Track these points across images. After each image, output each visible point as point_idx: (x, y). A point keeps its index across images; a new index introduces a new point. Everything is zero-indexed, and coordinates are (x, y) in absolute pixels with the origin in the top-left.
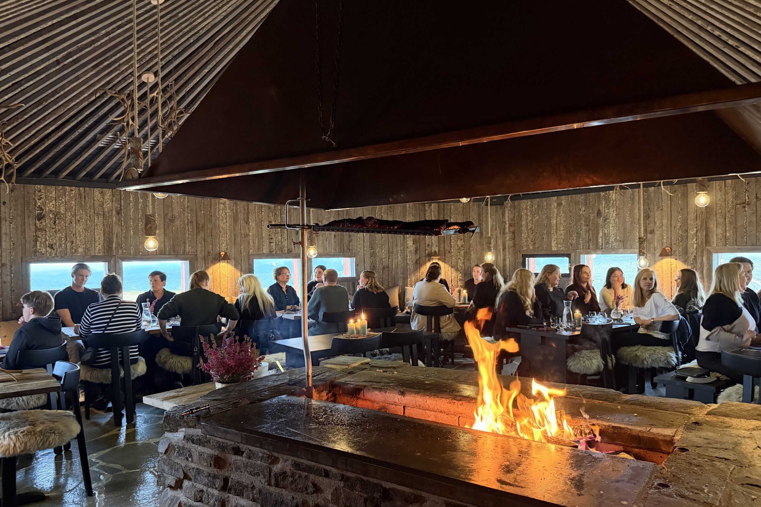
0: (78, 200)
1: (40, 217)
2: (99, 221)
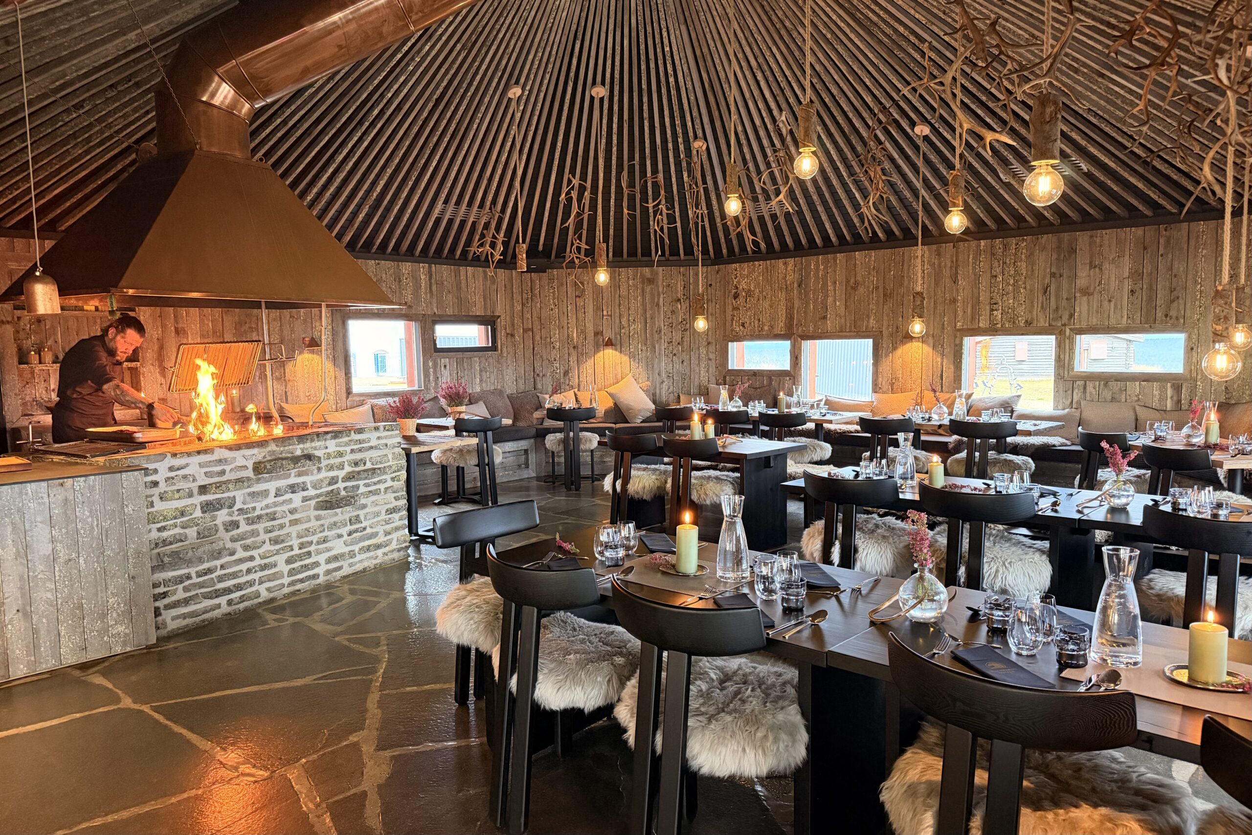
0: (765, 274)
1: (736, 296)
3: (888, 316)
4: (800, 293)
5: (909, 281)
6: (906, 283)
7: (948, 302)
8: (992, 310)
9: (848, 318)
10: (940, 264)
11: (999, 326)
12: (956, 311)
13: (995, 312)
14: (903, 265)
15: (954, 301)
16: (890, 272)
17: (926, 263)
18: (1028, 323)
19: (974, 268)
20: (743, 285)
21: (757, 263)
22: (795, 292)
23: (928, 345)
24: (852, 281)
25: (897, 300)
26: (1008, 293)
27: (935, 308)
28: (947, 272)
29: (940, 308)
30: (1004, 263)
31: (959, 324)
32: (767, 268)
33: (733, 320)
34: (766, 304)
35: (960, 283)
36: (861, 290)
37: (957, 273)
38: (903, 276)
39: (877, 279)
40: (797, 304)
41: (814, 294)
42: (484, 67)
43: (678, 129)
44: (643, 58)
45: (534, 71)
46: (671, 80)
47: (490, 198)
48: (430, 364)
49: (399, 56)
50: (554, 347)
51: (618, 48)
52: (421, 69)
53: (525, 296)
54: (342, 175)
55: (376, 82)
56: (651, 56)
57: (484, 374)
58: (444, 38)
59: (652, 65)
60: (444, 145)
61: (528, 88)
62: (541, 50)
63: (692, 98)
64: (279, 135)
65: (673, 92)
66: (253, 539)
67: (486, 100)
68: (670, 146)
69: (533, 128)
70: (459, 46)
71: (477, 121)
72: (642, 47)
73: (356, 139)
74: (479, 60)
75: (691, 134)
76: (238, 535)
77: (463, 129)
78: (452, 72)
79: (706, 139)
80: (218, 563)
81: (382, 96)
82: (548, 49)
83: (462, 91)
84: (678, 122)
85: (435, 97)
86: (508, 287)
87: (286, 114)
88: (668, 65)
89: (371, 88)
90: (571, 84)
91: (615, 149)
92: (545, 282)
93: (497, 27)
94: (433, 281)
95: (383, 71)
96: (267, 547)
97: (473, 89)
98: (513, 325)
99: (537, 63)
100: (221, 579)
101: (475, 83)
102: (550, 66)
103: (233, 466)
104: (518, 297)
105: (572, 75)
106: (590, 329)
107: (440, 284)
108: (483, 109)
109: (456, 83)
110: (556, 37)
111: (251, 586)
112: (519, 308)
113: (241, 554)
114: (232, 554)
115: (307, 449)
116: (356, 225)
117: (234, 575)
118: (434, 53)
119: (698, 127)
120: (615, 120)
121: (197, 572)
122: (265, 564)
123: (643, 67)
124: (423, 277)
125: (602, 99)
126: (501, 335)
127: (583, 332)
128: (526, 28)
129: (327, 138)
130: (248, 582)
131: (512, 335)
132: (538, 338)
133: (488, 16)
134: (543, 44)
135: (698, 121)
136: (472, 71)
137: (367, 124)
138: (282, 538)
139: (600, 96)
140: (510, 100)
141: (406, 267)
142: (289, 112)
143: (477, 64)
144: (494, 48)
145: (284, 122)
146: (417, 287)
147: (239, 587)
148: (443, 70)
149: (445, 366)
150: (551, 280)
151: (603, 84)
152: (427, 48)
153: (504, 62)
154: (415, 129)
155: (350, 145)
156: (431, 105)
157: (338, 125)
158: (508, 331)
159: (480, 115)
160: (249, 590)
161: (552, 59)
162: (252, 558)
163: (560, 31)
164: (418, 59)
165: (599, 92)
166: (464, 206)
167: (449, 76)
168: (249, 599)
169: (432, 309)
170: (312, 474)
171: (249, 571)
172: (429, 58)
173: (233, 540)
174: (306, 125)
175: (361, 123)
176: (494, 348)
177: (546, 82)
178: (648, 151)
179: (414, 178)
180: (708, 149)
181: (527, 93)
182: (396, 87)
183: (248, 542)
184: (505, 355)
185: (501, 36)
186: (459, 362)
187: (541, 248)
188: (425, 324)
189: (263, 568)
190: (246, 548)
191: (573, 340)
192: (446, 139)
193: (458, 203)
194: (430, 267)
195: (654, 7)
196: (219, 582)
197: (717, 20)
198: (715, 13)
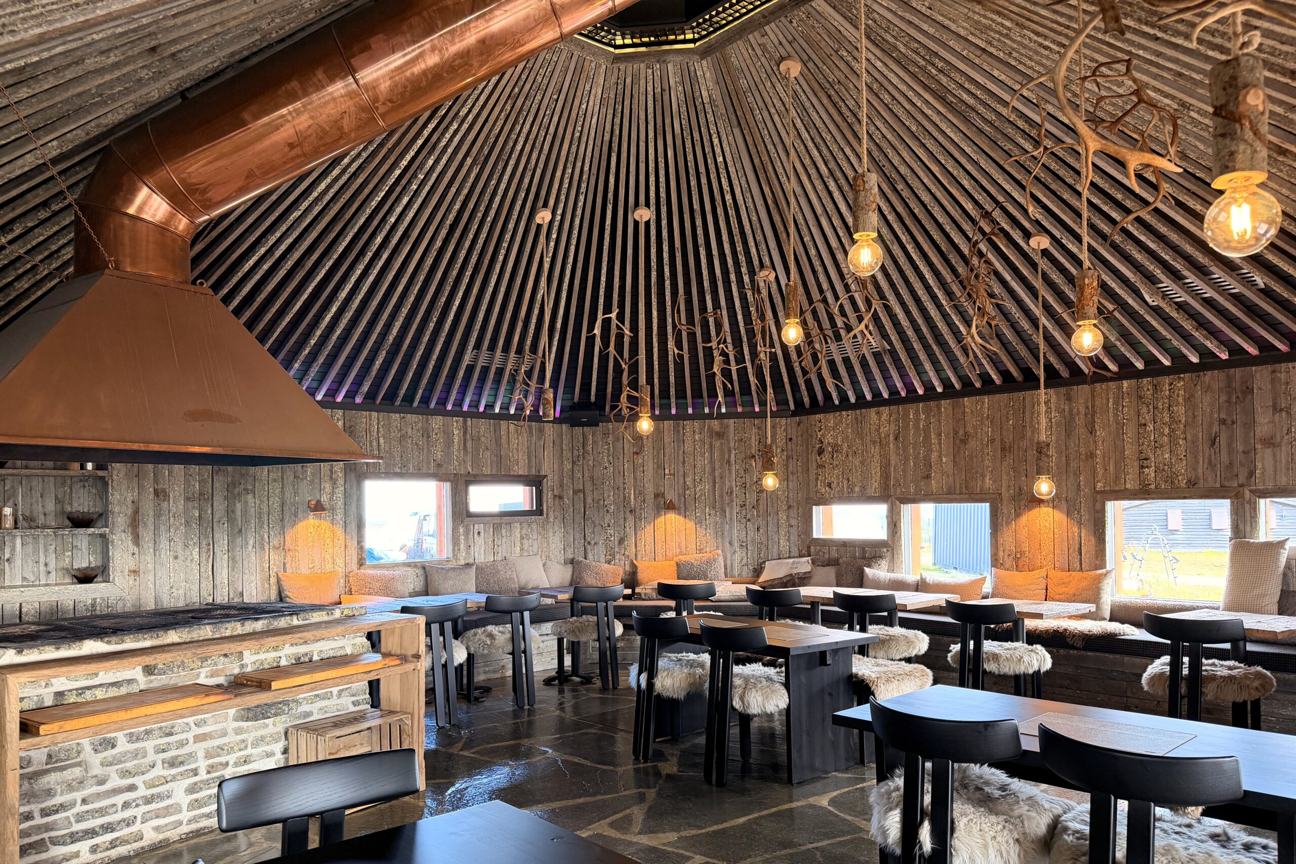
0: (855, 426)
1: (821, 452)
2: (875, 450)
3: (1008, 474)
4: (897, 447)
5: (1033, 432)
6: (1029, 434)
7: (1083, 457)
8: (1142, 467)
9: (957, 478)
10: (1071, 410)
11: (1153, 487)
12: (1095, 468)
13: (1146, 470)
14: (1024, 413)
15: (1092, 456)
16: (1008, 420)
17: (1053, 409)
18: (1192, 484)
19: (1116, 415)
20: (829, 439)
21: (844, 413)
22: (891, 446)
23: (1061, 511)
24: (961, 432)
25: (1019, 455)
26: (1162, 446)
27: (1068, 464)
28: (1080, 421)
29: (1074, 464)
30: (1155, 408)
31: (1099, 485)
32: (856, 419)
33: (817, 479)
34: (857, 462)
35: (1098, 433)
36: (972, 444)
37: (1093, 422)
38: (1025, 426)
39: (993, 430)
40: (894, 459)
41: (914, 449)
42: (503, 186)
43: (740, 257)
44: (692, 171)
45: (564, 191)
46: (728, 197)
47: (529, 342)
48: (461, 531)
49: (397, 172)
50: (608, 511)
51: (661, 160)
52: (427, 188)
53: (576, 453)
54: (348, 315)
55: (374, 204)
56: (702, 169)
57: (525, 541)
58: (450, 151)
59: (704, 180)
60: (466, 280)
61: (559, 212)
62: (570, 166)
63: (754, 218)
64: (266, 267)
65: (732, 212)
66: (135, 762)
67: (511, 226)
68: (733, 277)
69: (571, 260)
70: (469, 161)
71: (503, 251)
72: (690, 157)
73: (358, 272)
74: (496, 177)
75: (756, 262)
76: (114, 757)
77: (486, 262)
78: (465, 191)
79: (774, 269)
80: (78, 796)
81: (384, 220)
82: (579, 164)
83: (480, 215)
84: (740, 248)
86: (557, 441)
87: (270, 243)
88: (723, 180)
89: (368, 211)
90: (610, 207)
91: (667, 283)
92: (599, 436)
93: (514, 136)
94: (468, 437)
95: (381, 190)
96: (159, 771)
97: (492, 213)
98: (562, 486)
99: (566, 181)
100: (80, 818)
101: (495, 205)
102: (584, 185)
104: (567, 454)
105: (610, 195)
106: (650, 489)
107: (477, 440)
108: (508, 237)
109: (471, 205)
110: (588, 149)
111: (128, 825)
112: (569, 466)
113: (115, 782)
114: (102, 782)
116: (374, 373)
117: (102, 812)
118: (439, 168)
119: (764, 252)
120: (666, 248)
121: (42, 810)
122: (153, 795)
123: (693, 183)
124: (456, 432)
125: (647, 223)
126: (548, 496)
127: (640, 493)
128: (549, 138)
129: (323, 272)
130: (124, 820)
131: (561, 498)
132: (589, 500)
133: (500, 123)
134: (571, 159)
135: (763, 246)
136: (490, 190)
137: (370, 255)
138: (180, 759)
139: (645, 219)
140: (539, 226)
141: (437, 422)
142: (272, 239)
143: (493, 182)
144: (512, 162)
145: (270, 251)
146: (449, 443)
147: (108, 828)
148: (453, 190)
149: (479, 533)
150: (606, 434)
151: (647, 205)
152: (431, 162)
153: (526, 181)
154: (429, 261)
156: (444, 232)
157: (335, 256)
158: (556, 493)
159: (505, 245)
160: (126, 831)
161: (585, 177)
162: (132, 788)
163: (591, 142)
164: (421, 177)
165: (644, 214)
166: (499, 352)
167: (461, 198)
168: (125, 843)
169: (466, 468)
171: (126, 805)
172: (435, 175)
173: (104, 764)
174: (297, 255)
175: (362, 253)
176: (539, 512)
177: (580, 204)
178: (706, 284)
179: (435, 320)
180: (777, 278)
181: (558, 218)
182: (399, 210)
183: (129, 765)
184: (552, 520)
185: (519, 147)
186: (497, 528)
187: (593, 399)
188: (457, 485)
189: (148, 801)
190: (126, 773)
191: (629, 502)
192: (468, 273)
193: (492, 348)
194: (465, 422)
195: (700, 107)
196: (78, 821)
197: (776, 117)
198: (773, 110)
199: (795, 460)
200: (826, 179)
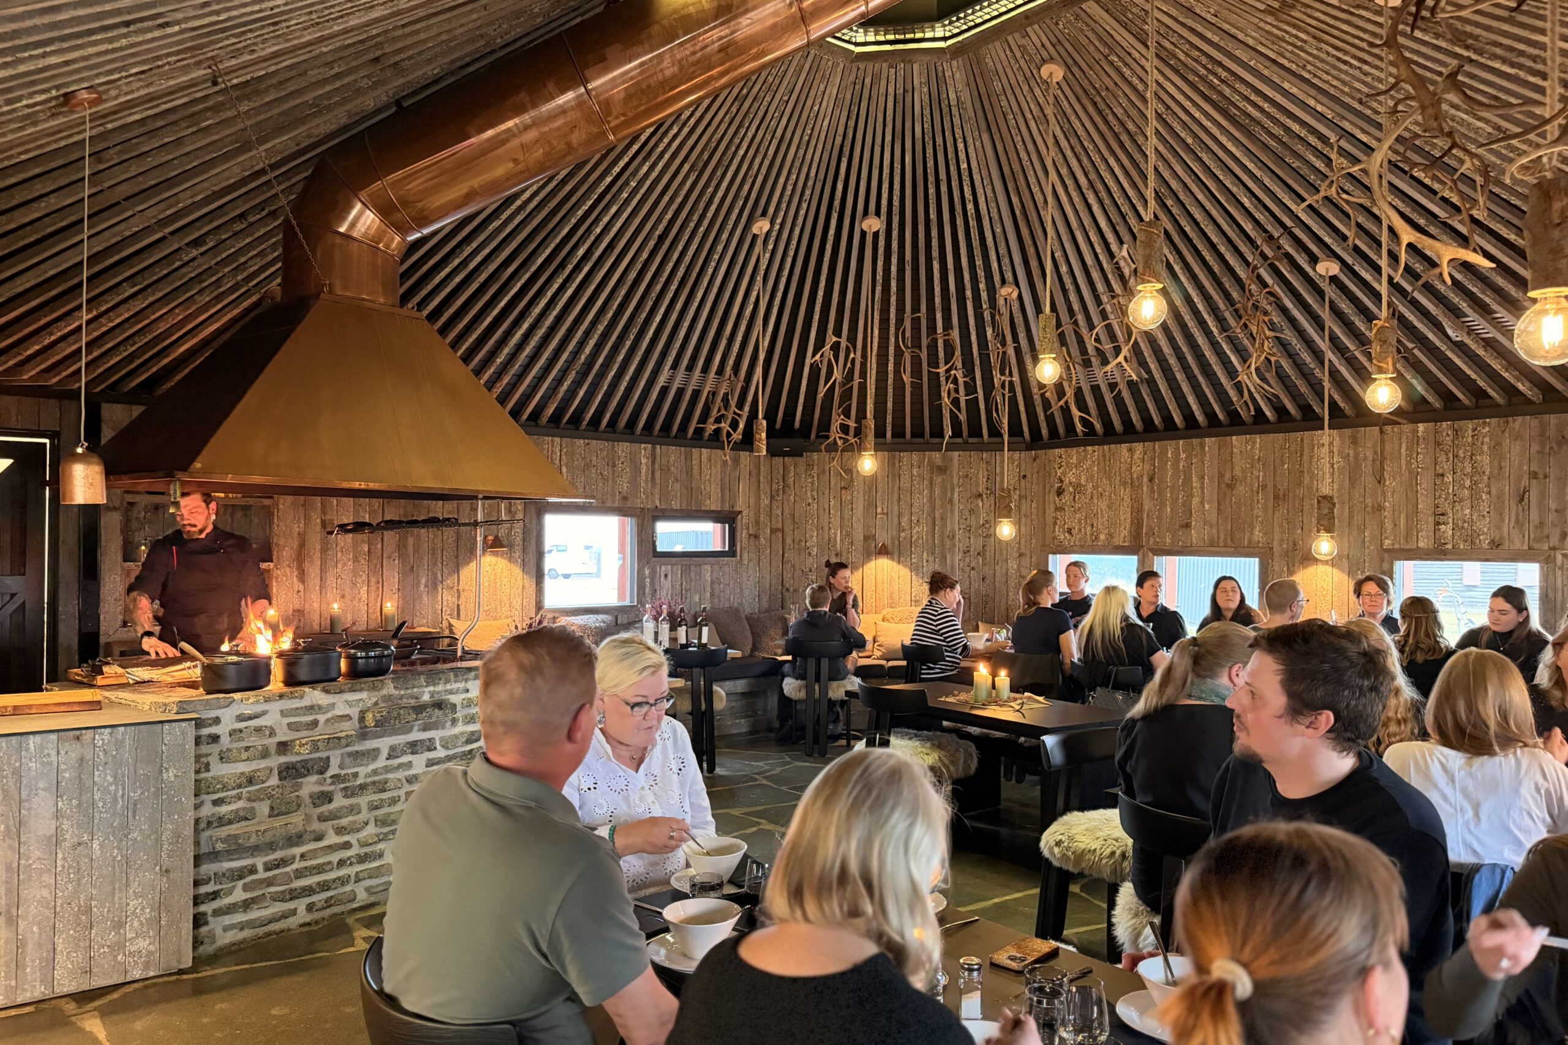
0: (1102, 464)
1: (1060, 492)
2: (1125, 493)
3: (1281, 526)
4: (1152, 491)
5: (1311, 480)
6: (1307, 480)
7: (1369, 509)
8: (1438, 524)
9: (1221, 528)
10: (1356, 455)
11: (1449, 546)
12: (1382, 523)
13: (1442, 527)
14: (1301, 455)
15: (1380, 508)
16: (1283, 464)
17: (1336, 453)
18: (1495, 544)
19: (1409, 463)
20: (1071, 477)
21: (1089, 448)
22: (1145, 489)
23: (1341, 570)
24: (1228, 475)
25: (1294, 505)
26: (1461, 500)
27: (1351, 517)
28: (1367, 468)
29: (1358, 517)
30: (1455, 456)
31: (1387, 542)
32: (1104, 456)
33: (1055, 523)
34: (1103, 505)
35: (1387, 483)
36: (1241, 489)
37: (1382, 469)
38: (1302, 472)
39: (1265, 474)
40: (1147, 505)
41: (1172, 493)
42: (720, 194)
43: (979, 272)
44: (931, 178)
45: (786, 199)
46: (970, 207)
47: (731, 362)
48: (647, 572)
49: (609, 179)
50: (810, 554)
51: (897, 166)
52: (639, 196)
53: (775, 486)
54: (541, 332)
55: (580, 213)
56: (943, 175)
57: (716, 586)
58: (667, 156)
59: (944, 188)
60: (670, 295)
61: (779, 221)
62: (795, 171)
63: (998, 230)
64: (458, 279)
65: (973, 223)
66: (351, 818)
67: (725, 236)
68: (969, 293)
69: (786, 272)
70: (686, 167)
71: (713, 264)
72: (930, 164)
73: (556, 286)
74: (713, 184)
75: (997, 278)
76: (330, 812)
77: (694, 275)
78: (679, 200)
79: (1017, 284)
80: (297, 851)
81: (589, 230)
82: (805, 170)
83: (692, 225)
84: (979, 262)
85: (658, 233)
86: (754, 472)
87: (466, 254)
88: (965, 188)
89: (573, 221)
90: (835, 216)
91: (893, 299)
92: (802, 468)
93: (737, 141)
94: (657, 466)
95: (589, 198)
96: (371, 830)
97: (706, 223)
98: (758, 523)
99: (790, 188)
100: (299, 874)
101: (710, 215)
102: (808, 192)
103: (329, 715)
104: (765, 487)
105: (837, 202)
106: (859, 530)
107: (666, 470)
108: (720, 248)
109: (683, 215)
110: (816, 153)
111: (343, 884)
112: (767, 502)
113: (332, 839)
114: (319, 838)
115: (438, 693)
116: (560, 395)
117: (319, 869)
118: (654, 175)
119: (1007, 269)
120: (894, 261)
121: (265, 864)
122: (366, 854)
123: (932, 191)
124: (644, 461)
125: (876, 235)
126: (742, 535)
127: (848, 535)
128: (775, 142)
129: (519, 285)
130: (339, 878)
131: (756, 537)
132: (789, 541)
133: (724, 126)
134: (797, 164)
135: (1006, 261)
136: (705, 199)
137: (570, 267)
138: (392, 817)
139: (874, 229)
140: (755, 236)
141: (623, 449)
142: (468, 250)
143: (711, 190)
144: (733, 168)
145: (464, 263)
146: (637, 471)
147: (325, 886)
148: (666, 198)
149: (666, 576)
150: (810, 466)
151: (878, 213)
152: (645, 168)
153: (746, 188)
154: (632, 275)
155: (549, 294)
156: (651, 243)
157: (533, 269)
158: (751, 532)
159: (716, 257)
160: (341, 890)
161: (810, 183)
162: (347, 845)
163: (820, 146)
164: (633, 184)
165: (873, 224)
166: (697, 372)
167: (674, 207)
168: (341, 902)
169: (653, 501)
170: (443, 728)
171: (341, 863)
172: (648, 183)
173: (322, 819)
174: (492, 267)
175: (562, 265)
176: (732, 553)
177: (802, 212)
178: (938, 300)
179: (632, 337)
180: (1020, 296)
181: (777, 227)
182: (606, 219)
183: (344, 822)
184: (746, 562)
185: (741, 152)
186: (686, 570)
187: (797, 425)
188: (643, 520)
189: (362, 859)
190: (340, 831)
191: (835, 544)
192: (673, 287)
193: (690, 368)
194: (654, 449)
195: (945, 110)
196: (297, 878)
197: (1032, 124)
198: (1029, 116)
199: (1029, 500)
200: (1085, 191)
